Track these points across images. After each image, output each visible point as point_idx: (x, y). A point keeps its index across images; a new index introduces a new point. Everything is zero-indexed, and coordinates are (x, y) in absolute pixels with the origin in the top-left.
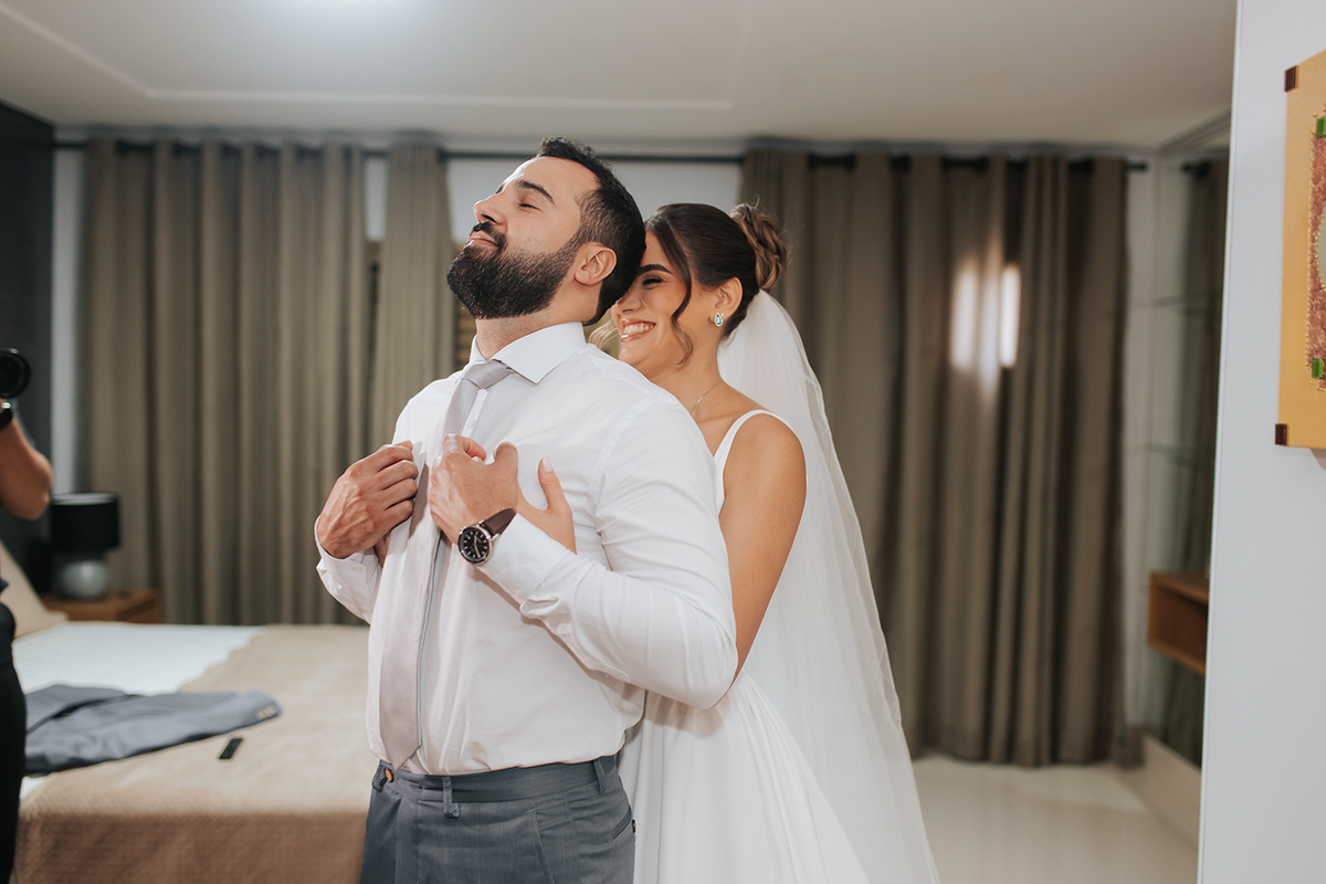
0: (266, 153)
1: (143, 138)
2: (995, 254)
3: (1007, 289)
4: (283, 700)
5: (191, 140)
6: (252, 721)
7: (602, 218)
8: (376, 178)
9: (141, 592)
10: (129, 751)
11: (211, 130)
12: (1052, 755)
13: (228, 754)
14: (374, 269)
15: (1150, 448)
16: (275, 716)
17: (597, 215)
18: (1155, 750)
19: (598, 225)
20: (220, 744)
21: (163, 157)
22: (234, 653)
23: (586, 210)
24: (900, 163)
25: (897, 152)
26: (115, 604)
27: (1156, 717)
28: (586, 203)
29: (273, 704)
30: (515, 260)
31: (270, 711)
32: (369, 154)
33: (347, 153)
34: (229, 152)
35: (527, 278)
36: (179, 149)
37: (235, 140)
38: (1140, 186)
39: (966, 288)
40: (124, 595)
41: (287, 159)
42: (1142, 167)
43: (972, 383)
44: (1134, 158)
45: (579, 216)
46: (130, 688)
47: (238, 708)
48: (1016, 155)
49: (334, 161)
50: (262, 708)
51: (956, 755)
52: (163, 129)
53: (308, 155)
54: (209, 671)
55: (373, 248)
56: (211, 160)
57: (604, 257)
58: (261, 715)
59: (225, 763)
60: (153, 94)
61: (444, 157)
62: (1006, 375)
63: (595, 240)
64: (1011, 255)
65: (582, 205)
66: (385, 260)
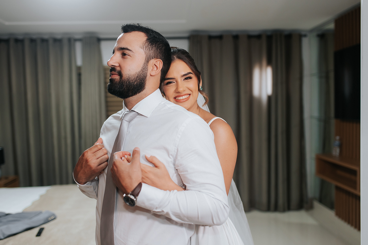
0: (44, 41)
1: (5, 37)
2: (264, 62)
3: (268, 73)
4: (57, 212)
5: (20, 37)
6: (47, 221)
7: (152, 49)
8: (78, 47)
9: (12, 177)
10: (5, 236)
11: (26, 34)
12: (288, 208)
13: (39, 234)
14: (79, 75)
15: (311, 117)
16: (55, 219)
17: (150, 49)
18: (317, 204)
19: (152, 52)
20: (36, 231)
21: (12, 43)
22: (41, 196)
23: (146, 49)
24: (236, 37)
25: (234, 34)
26: (4, 182)
27: (317, 195)
28: (145, 47)
29: (54, 215)
30: (127, 79)
31: (53, 217)
32: (76, 40)
33: (70, 40)
34: (33, 41)
35: (134, 83)
36: (17, 41)
37: (34, 37)
38: (305, 41)
39: (256, 73)
40: (6, 178)
41: (51, 42)
42: (305, 36)
43: (259, 100)
44: (303, 33)
45: (144, 53)
46: (7, 212)
47: (42, 217)
48: (269, 33)
49: (65, 43)
50: (50, 217)
51: (261, 209)
52: (11, 34)
53: (57, 41)
54: (33, 203)
55: (79, 68)
56: (27, 43)
57: (158, 62)
58: (50, 219)
59: (38, 238)
60: (7, 23)
61: (99, 40)
62: (269, 98)
63: (152, 58)
64: (269, 63)
65: (143, 48)
66: (83, 72)
